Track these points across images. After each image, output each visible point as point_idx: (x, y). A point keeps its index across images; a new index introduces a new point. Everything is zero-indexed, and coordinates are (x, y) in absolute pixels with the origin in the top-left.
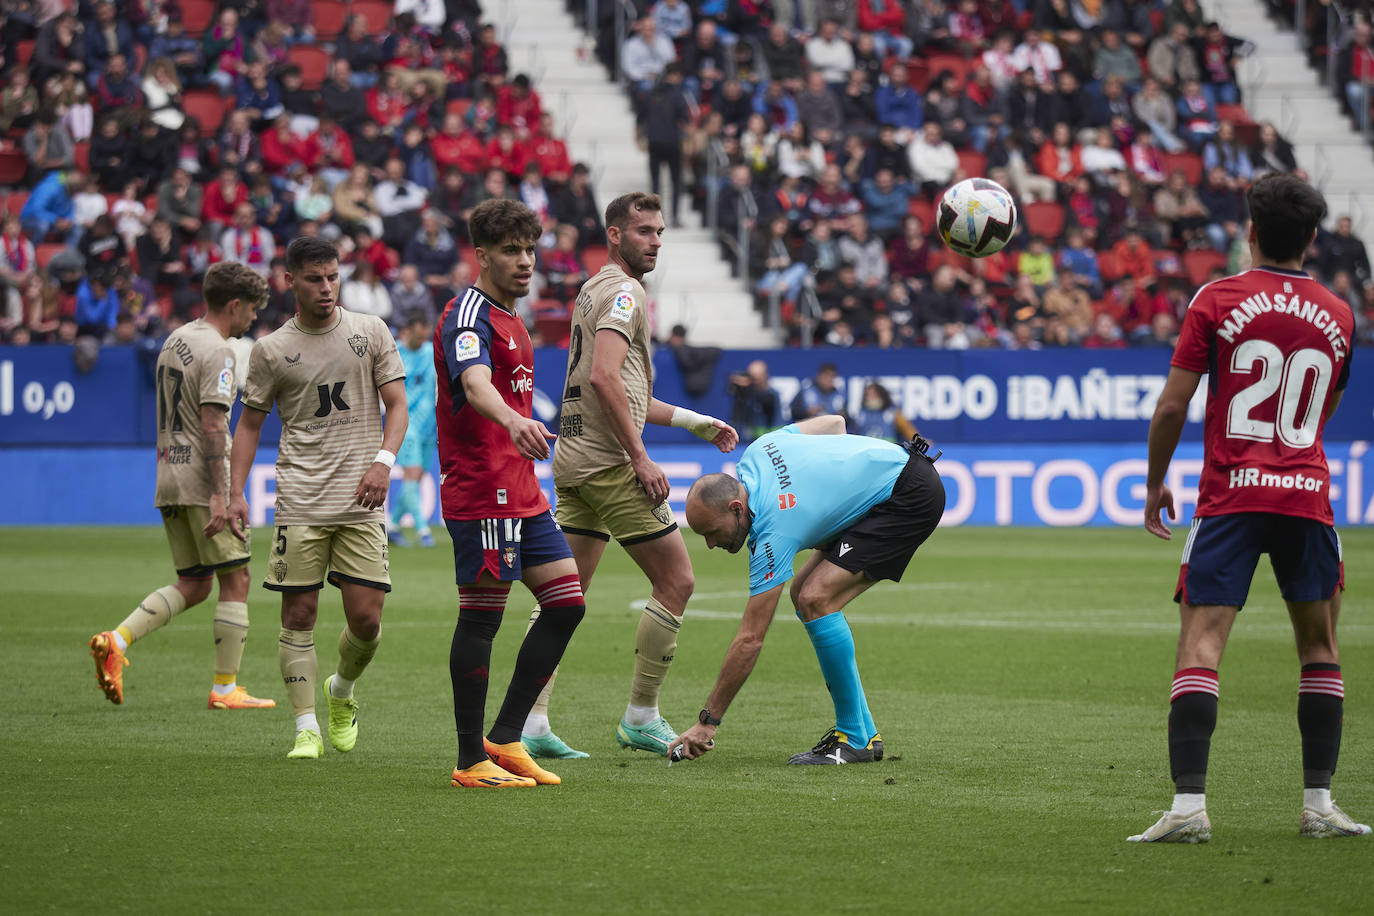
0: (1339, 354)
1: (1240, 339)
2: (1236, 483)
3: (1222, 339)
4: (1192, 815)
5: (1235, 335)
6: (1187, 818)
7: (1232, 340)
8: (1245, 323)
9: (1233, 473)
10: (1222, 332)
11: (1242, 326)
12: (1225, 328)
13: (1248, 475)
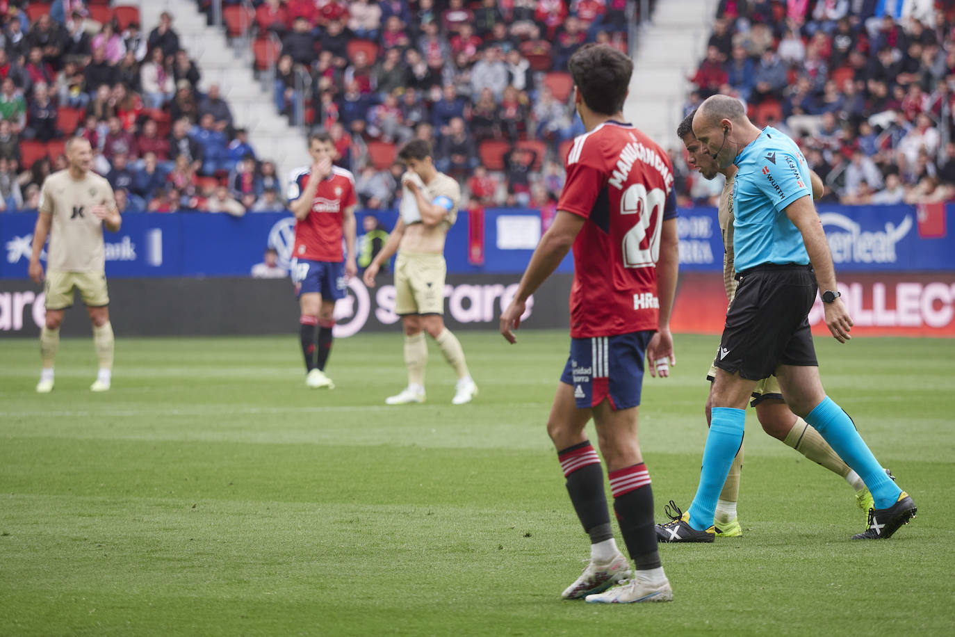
0: (669, 190)
1: (626, 185)
2: (640, 306)
3: (612, 186)
4: (662, 585)
5: (623, 183)
6: (658, 587)
7: (620, 187)
8: (628, 172)
9: (636, 297)
10: (612, 181)
11: (626, 174)
12: (614, 178)
13: (647, 299)
